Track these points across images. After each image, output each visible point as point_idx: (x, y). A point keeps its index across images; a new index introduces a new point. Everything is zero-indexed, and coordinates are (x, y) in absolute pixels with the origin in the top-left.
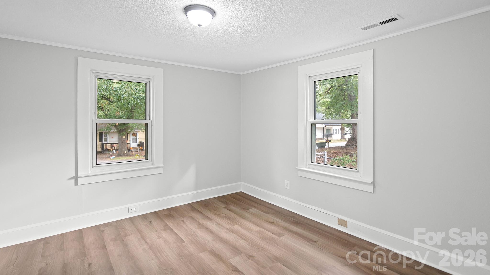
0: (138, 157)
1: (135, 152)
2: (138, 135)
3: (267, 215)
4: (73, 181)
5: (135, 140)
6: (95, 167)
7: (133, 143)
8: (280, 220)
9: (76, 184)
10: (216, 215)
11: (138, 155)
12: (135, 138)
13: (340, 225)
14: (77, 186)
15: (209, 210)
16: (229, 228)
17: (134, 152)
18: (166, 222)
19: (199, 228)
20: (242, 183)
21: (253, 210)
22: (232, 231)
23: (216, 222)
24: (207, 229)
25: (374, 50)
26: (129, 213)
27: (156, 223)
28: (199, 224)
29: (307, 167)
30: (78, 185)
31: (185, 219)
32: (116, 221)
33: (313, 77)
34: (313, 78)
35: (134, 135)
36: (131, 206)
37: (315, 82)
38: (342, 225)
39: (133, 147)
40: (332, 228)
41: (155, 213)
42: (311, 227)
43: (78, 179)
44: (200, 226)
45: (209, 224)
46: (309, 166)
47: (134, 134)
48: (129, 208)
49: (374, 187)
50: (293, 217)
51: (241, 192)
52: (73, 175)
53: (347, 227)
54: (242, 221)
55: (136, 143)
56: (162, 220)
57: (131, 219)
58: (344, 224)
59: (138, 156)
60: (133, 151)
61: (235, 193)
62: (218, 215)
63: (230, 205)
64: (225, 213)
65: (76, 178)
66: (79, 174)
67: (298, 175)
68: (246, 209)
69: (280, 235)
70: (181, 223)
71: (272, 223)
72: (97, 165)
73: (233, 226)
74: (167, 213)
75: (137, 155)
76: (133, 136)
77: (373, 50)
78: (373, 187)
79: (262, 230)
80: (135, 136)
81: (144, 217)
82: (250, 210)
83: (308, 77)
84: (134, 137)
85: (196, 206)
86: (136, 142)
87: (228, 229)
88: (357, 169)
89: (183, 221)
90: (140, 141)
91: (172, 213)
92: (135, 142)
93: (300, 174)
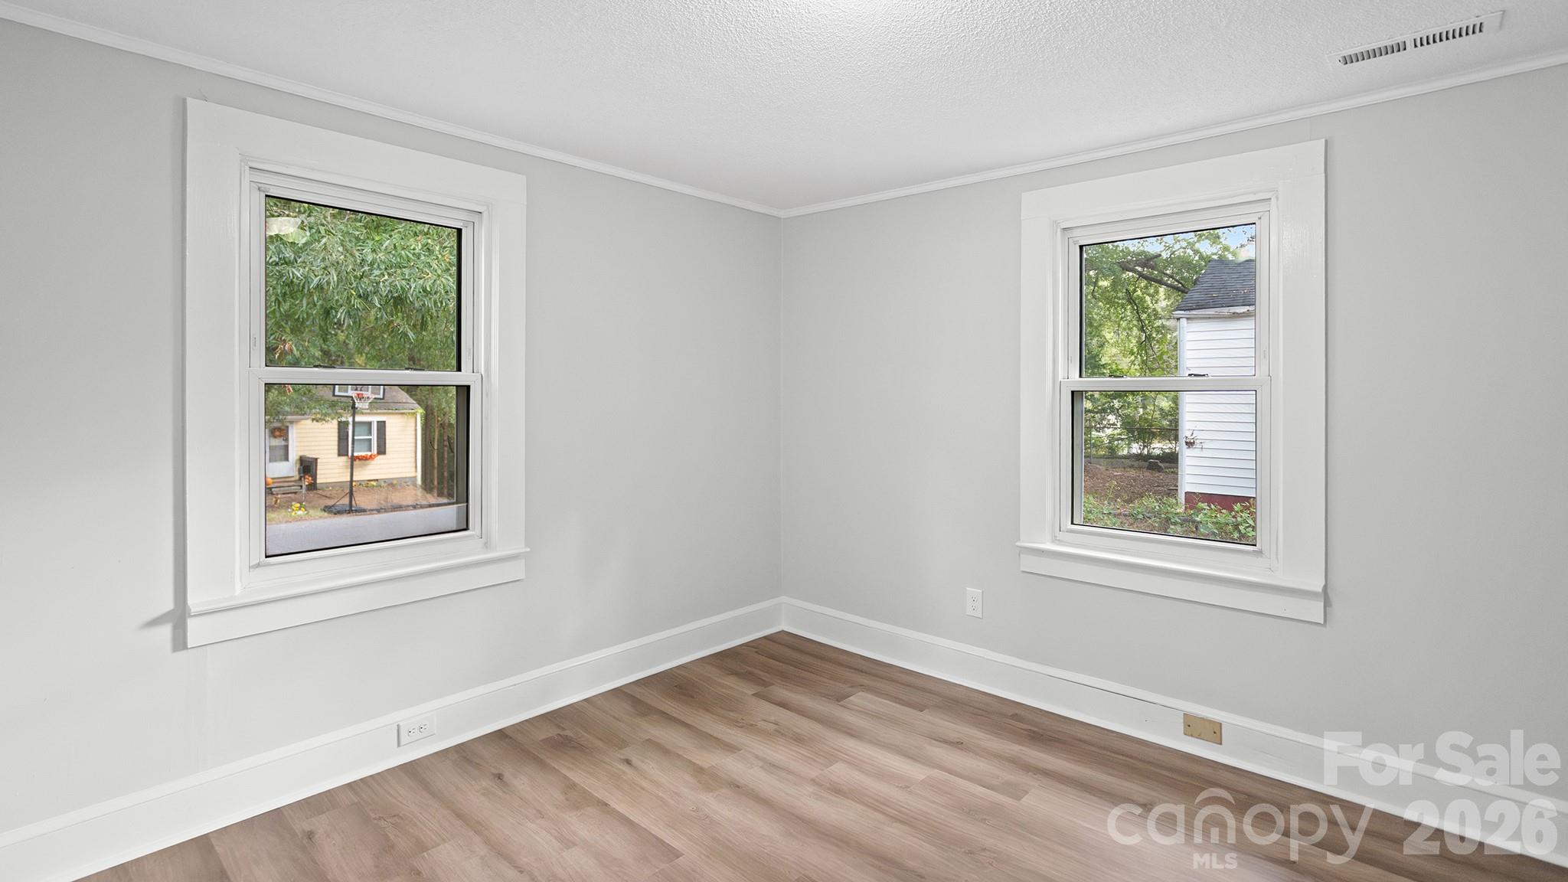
0: (300, 513)
1: (284, 494)
2: (293, 433)
3: (921, 713)
4: (166, 631)
5: (282, 452)
6: (258, 565)
7: (276, 461)
8: (975, 732)
9: (180, 642)
10: (741, 727)
11: (301, 504)
12: (283, 443)
13: (1192, 736)
14: (182, 654)
15: (707, 710)
16: (817, 777)
17: (279, 496)
18: (565, 771)
19: (709, 789)
20: (784, 599)
21: (860, 699)
22: (837, 790)
23: (757, 757)
24: (738, 787)
25: (1326, 141)
26: (399, 745)
27: (523, 781)
28: (699, 771)
29: (1055, 540)
30: (189, 647)
31: (628, 753)
32: (349, 785)
33: (1075, 230)
34: (1076, 233)
35: (277, 433)
36: (406, 716)
37: (1081, 247)
38: (1199, 737)
39: (273, 479)
40: (1162, 749)
41: (501, 734)
42: (1093, 749)
43: (192, 624)
44: (707, 778)
45: (731, 765)
46: (1061, 536)
47: (279, 429)
48: (398, 725)
49: (1327, 603)
50: (1015, 717)
51: (783, 632)
52: (166, 603)
53: (1221, 744)
54: (849, 744)
55: (284, 464)
56: (542, 764)
57: (410, 769)
58: (1213, 732)
59: (300, 509)
60: (273, 489)
61: (765, 638)
62: (750, 728)
63: (773, 684)
64: (772, 718)
65: (179, 618)
66: (194, 601)
67: (1022, 569)
68: (839, 698)
69: (1015, 791)
70: (624, 772)
71: (958, 745)
72: (267, 557)
73: (828, 769)
74: (551, 732)
75: (298, 505)
76: (275, 437)
77: (1323, 140)
78: (1322, 604)
79: (937, 773)
80: (280, 436)
81: (463, 755)
82: (851, 698)
83: (1059, 230)
84: (278, 442)
85: (651, 698)
86: (287, 459)
87: (814, 782)
88: (1255, 545)
89: (628, 762)
90: (302, 454)
91: (568, 733)
92: (281, 460)
93: (1029, 563)
